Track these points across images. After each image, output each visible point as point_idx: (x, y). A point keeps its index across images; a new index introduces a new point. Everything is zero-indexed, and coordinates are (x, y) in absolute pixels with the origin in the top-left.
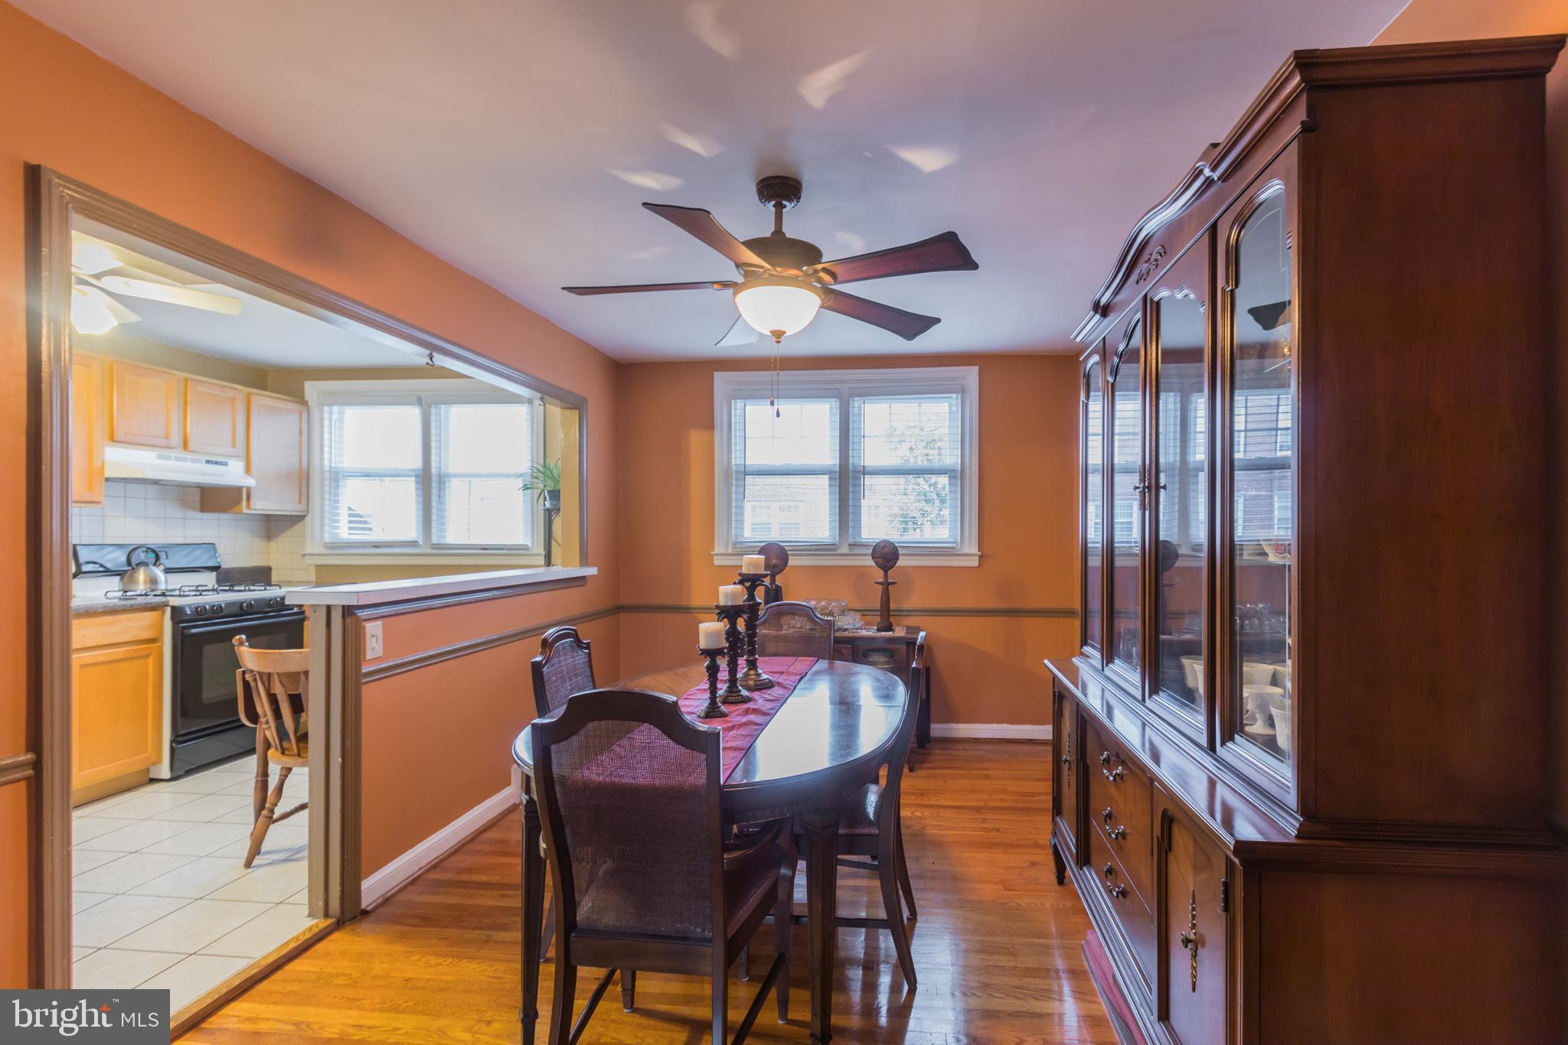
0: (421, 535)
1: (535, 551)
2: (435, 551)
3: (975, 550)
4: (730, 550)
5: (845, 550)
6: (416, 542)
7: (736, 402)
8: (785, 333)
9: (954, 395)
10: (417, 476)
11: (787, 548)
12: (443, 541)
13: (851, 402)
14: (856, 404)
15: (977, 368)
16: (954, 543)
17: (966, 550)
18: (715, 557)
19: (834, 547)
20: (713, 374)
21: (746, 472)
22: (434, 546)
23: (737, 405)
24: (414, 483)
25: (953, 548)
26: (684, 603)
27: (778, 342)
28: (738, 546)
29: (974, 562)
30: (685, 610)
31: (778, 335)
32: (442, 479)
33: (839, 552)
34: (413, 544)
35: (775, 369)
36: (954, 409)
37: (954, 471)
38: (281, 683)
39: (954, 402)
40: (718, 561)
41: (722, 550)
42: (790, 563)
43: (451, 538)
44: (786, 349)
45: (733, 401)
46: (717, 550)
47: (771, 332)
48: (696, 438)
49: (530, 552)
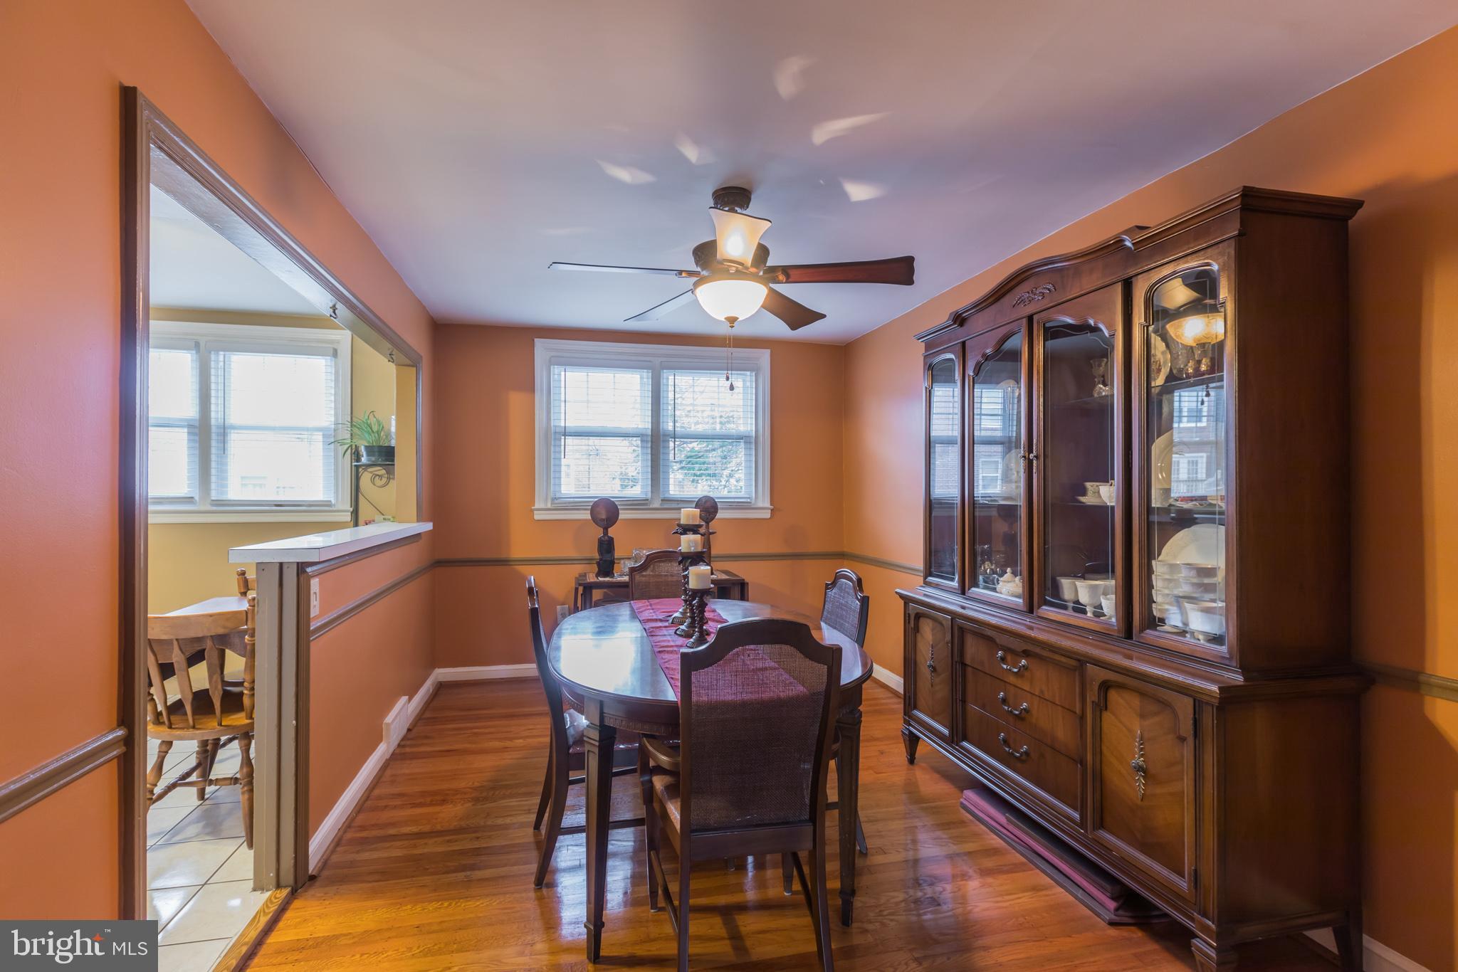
0: (198, 491)
1: (340, 507)
2: (214, 508)
3: (767, 504)
4: (549, 506)
5: (657, 504)
6: (192, 498)
7: (554, 368)
8: (738, 318)
9: (748, 373)
10: (190, 426)
11: (617, 503)
12: (224, 498)
13: (662, 374)
14: (665, 375)
15: (769, 351)
16: (749, 498)
17: (760, 504)
18: (535, 512)
19: (647, 502)
20: (534, 340)
21: (566, 433)
22: (215, 503)
23: (556, 370)
24: (186, 434)
25: (750, 503)
26: (503, 556)
27: (733, 327)
28: (556, 501)
29: (767, 515)
30: (505, 562)
31: (732, 320)
32: (224, 431)
33: (651, 507)
34: (189, 500)
35: (730, 347)
36: (748, 384)
37: (749, 437)
38: (181, 649)
39: (748, 378)
40: (538, 516)
41: (542, 506)
42: (621, 517)
43: (235, 492)
44: (739, 330)
45: (552, 367)
46: (537, 506)
47: (726, 318)
48: (515, 399)
49: (333, 509)
